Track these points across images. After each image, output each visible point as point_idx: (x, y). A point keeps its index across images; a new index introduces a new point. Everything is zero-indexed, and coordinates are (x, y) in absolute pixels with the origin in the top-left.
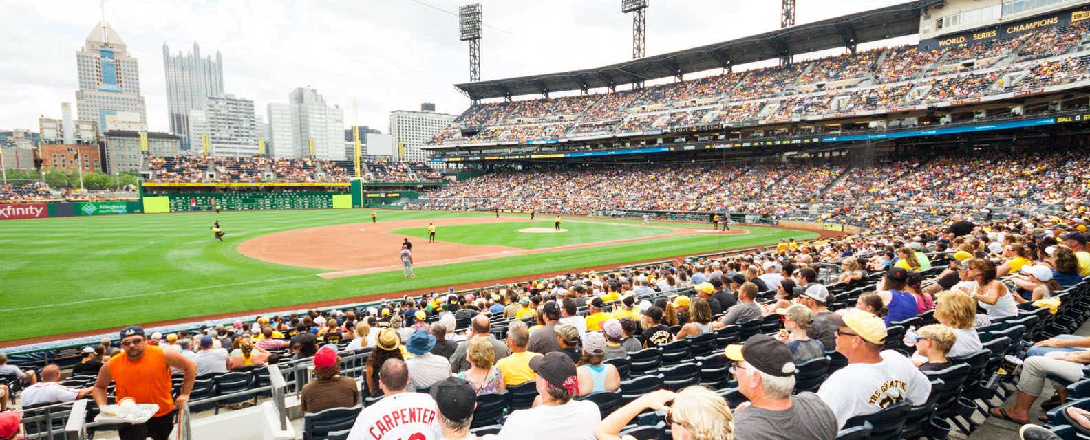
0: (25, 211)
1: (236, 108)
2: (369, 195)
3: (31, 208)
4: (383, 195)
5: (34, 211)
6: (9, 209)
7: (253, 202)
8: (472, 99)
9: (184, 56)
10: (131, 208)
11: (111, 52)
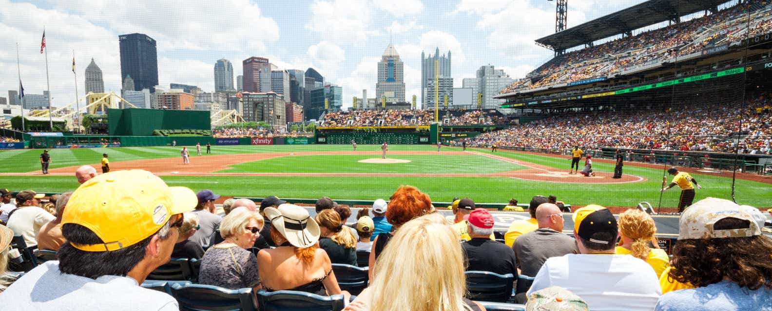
0: (264, 141)
1: (443, 84)
2: (443, 135)
4: (454, 135)
5: (267, 141)
6: (257, 140)
7: (369, 139)
8: (556, 51)
9: (431, 57)
10: (310, 141)
11: (392, 60)
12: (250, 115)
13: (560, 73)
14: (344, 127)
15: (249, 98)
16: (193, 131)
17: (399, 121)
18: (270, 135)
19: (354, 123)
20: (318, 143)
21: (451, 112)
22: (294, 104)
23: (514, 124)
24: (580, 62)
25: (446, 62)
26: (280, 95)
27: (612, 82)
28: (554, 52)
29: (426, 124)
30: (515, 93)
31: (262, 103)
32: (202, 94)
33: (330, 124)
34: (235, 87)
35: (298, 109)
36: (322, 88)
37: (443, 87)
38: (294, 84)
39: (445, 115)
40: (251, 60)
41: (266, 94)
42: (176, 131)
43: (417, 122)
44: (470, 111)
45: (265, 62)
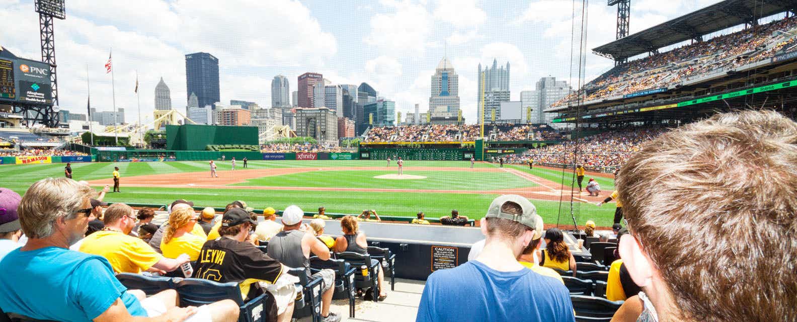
0: (308, 157)
1: (499, 98)
2: (488, 151)
3: (311, 155)
4: (500, 151)
5: (311, 157)
6: (302, 155)
7: (413, 155)
8: (616, 60)
9: (489, 69)
10: (354, 157)
11: (447, 73)
12: (303, 131)
13: (618, 84)
14: (387, 142)
15: (302, 113)
16: (242, 146)
17: (443, 137)
18: (315, 150)
19: (398, 138)
20: (361, 158)
21: (498, 127)
22: (347, 119)
23: (566, 140)
24: (641, 71)
25: (505, 74)
26: (332, 110)
27: (674, 93)
28: (614, 61)
29: (471, 140)
30: (566, 107)
31: (315, 118)
32: (259, 110)
33: (374, 139)
34: (291, 103)
35: (350, 125)
36: (375, 102)
37: (499, 100)
38: (347, 100)
39: (492, 130)
40: (305, 76)
41: (318, 109)
42: (227, 146)
43: (462, 138)
44: (519, 125)
45: (319, 77)
